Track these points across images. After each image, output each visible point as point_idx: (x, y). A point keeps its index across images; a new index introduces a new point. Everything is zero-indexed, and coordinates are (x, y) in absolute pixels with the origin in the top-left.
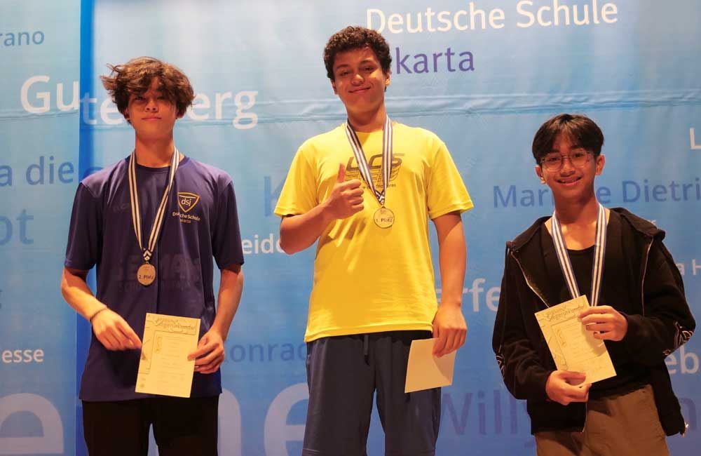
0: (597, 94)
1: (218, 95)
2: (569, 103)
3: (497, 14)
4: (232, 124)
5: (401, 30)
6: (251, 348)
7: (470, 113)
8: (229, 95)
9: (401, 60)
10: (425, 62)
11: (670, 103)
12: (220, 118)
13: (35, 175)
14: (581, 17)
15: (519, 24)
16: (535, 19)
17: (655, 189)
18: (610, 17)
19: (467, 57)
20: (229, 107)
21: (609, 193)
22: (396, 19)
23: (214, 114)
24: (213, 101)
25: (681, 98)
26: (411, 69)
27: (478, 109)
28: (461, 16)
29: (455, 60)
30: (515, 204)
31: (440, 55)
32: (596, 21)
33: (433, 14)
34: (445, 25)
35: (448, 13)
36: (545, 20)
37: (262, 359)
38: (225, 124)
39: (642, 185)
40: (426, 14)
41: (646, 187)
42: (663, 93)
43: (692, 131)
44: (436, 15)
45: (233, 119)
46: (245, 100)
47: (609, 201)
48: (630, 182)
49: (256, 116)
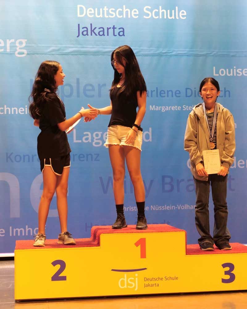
0: (176, 50)
1: (8, 40)
2: (164, 53)
3: (135, 11)
4: (14, 54)
5: (93, 16)
6: (24, 156)
8: (13, 40)
9: (93, 29)
10: (103, 31)
11: (206, 56)
12: (9, 51)
14: (171, 15)
15: (145, 17)
16: (152, 15)
18: (183, 16)
19: (122, 30)
20: (13, 46)
21: (180, 93)
22: (90, 11)
23: (6, 49)
24: (5, 43)
25: (211, 53)
26: (97, 34)
28: (120, 11)
29: (117, 31)
31: (110, 28)
32: (177, 18)
33: (107, 9)
34: (112, 15)
35: (114, 9)
36: (156, 16)
37: (29, 161)
38: (12, 54)
39: (193, 90)
40: (104, 9)
41: (195, 91)
42: (204, 51)
43: (214, 68)
44: (109, 10)
45: (15, 52)
46: (21, 43)
47: (180, 96)
48: (188, 89)
49: (26, 51)
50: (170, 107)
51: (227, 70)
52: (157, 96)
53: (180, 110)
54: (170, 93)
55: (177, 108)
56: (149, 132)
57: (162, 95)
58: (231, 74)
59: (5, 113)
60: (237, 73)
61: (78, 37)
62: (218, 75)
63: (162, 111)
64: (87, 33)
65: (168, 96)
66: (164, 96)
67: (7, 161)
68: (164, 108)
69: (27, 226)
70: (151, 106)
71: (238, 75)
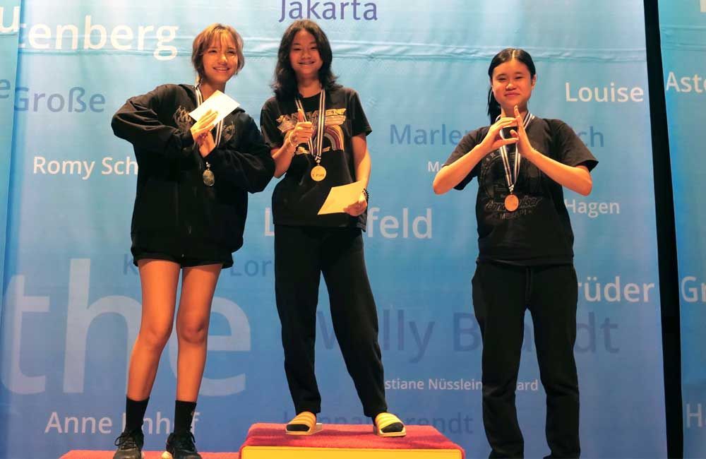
0: (485, 47)
1: (141, 28)
2: (460, 54)
4: (153, 55)
7: (372, 58)
9: (312, 6)
10: (333, 10)
11: (549, 60)
12: (142, 49)
19: (371, 7)
20: (150, 40)
23: (136, 45)
24: (136, 32)
25: (560, 55)
26: (320, 15)
27: (380, 55)
29: (361, 10)
30: (409, 143)
31: (347, 4)
38: (147, 55)
42: (545, 51)
43: (567, 84)
45: (153, 51)
49: (175, 48)
51: (596, 90)
52: (444, 143)
56: (426, 217)
57: (455, 139)
58: (606, 99)
59: (128, 172)
60: (617, 96)
61: (280, 21)
62: (575, 100)
64: (300, 13)
67: (125, 272)
69: (159, 414)
70: (430, 163)
71: (619, 100)
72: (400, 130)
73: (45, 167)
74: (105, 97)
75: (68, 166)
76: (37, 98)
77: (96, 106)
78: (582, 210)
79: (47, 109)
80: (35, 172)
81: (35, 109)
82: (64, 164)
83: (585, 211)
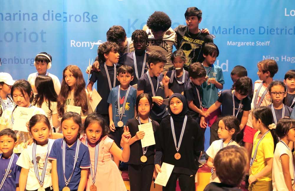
13: (46, 17)
17: (271, 30)
21: (254, 31)
30: (220, 33)
39: (266, 28)
41: (268, 29)
43: (286, 9)
47: (254, 34)
48: (262, 27)
50: (245, 43)
52: (234, 33)
53: (254, 45)
54: (245, 31)
55: (251, 44)
56: (226, 63)
57: (238, 32)
62: (289, 15)
63: (238, 46)
65: (243, 34)
66: (240, 34)
68: (240, 43)
70: (228, 42)
72: (217, 28)
73: (75, 44)
74: (98, 16)
75: (84, 44)
76: (70, 17)
77: (94, 20)
78: (289, 60)
79: (75, 21)
80: (71, 46)
81: (70, 21)
82: (83, 43)
83: (290, 60)
